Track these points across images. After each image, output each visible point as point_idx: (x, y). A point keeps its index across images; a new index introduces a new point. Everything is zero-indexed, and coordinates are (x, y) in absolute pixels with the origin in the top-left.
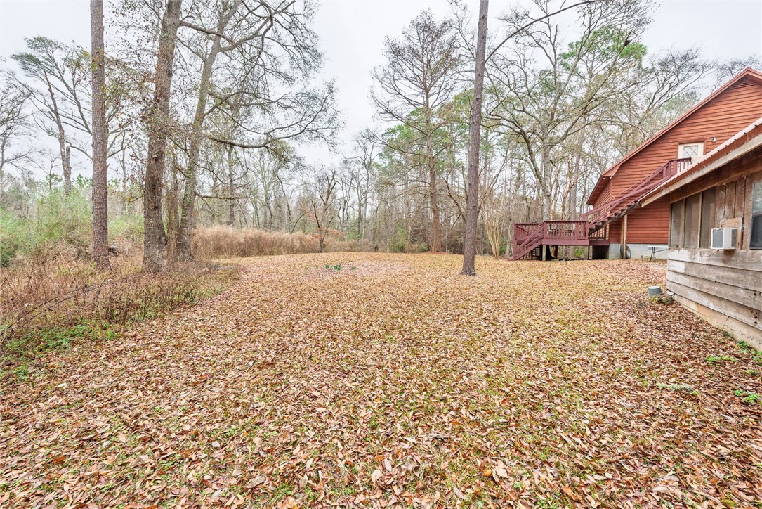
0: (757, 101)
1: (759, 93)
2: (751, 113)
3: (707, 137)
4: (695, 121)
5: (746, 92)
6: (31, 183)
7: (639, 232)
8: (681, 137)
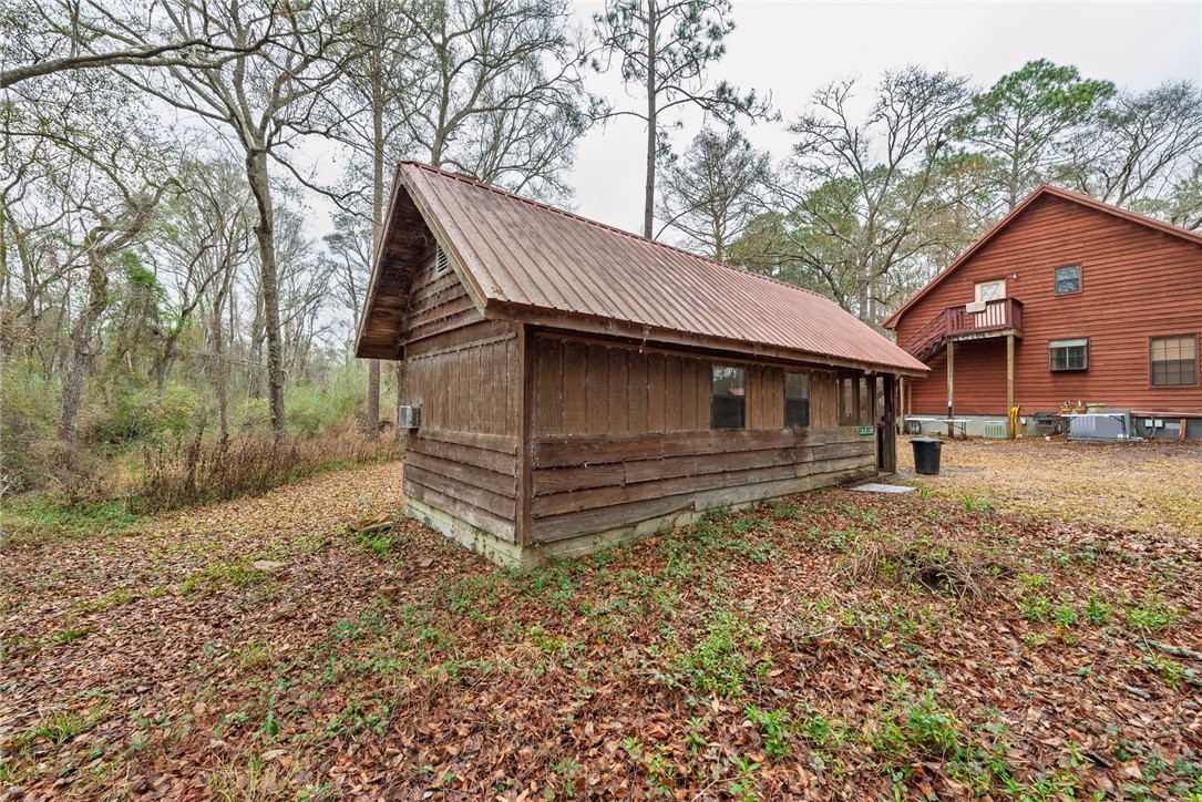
0: (1066, 223)
1: (1067, 213)
2: (1059, 240)
3: (1008, 272)
4: (992, 252)
5: (1050, 212)
6: (332, 353)
7: (934, 399)
8: (976, 274)
